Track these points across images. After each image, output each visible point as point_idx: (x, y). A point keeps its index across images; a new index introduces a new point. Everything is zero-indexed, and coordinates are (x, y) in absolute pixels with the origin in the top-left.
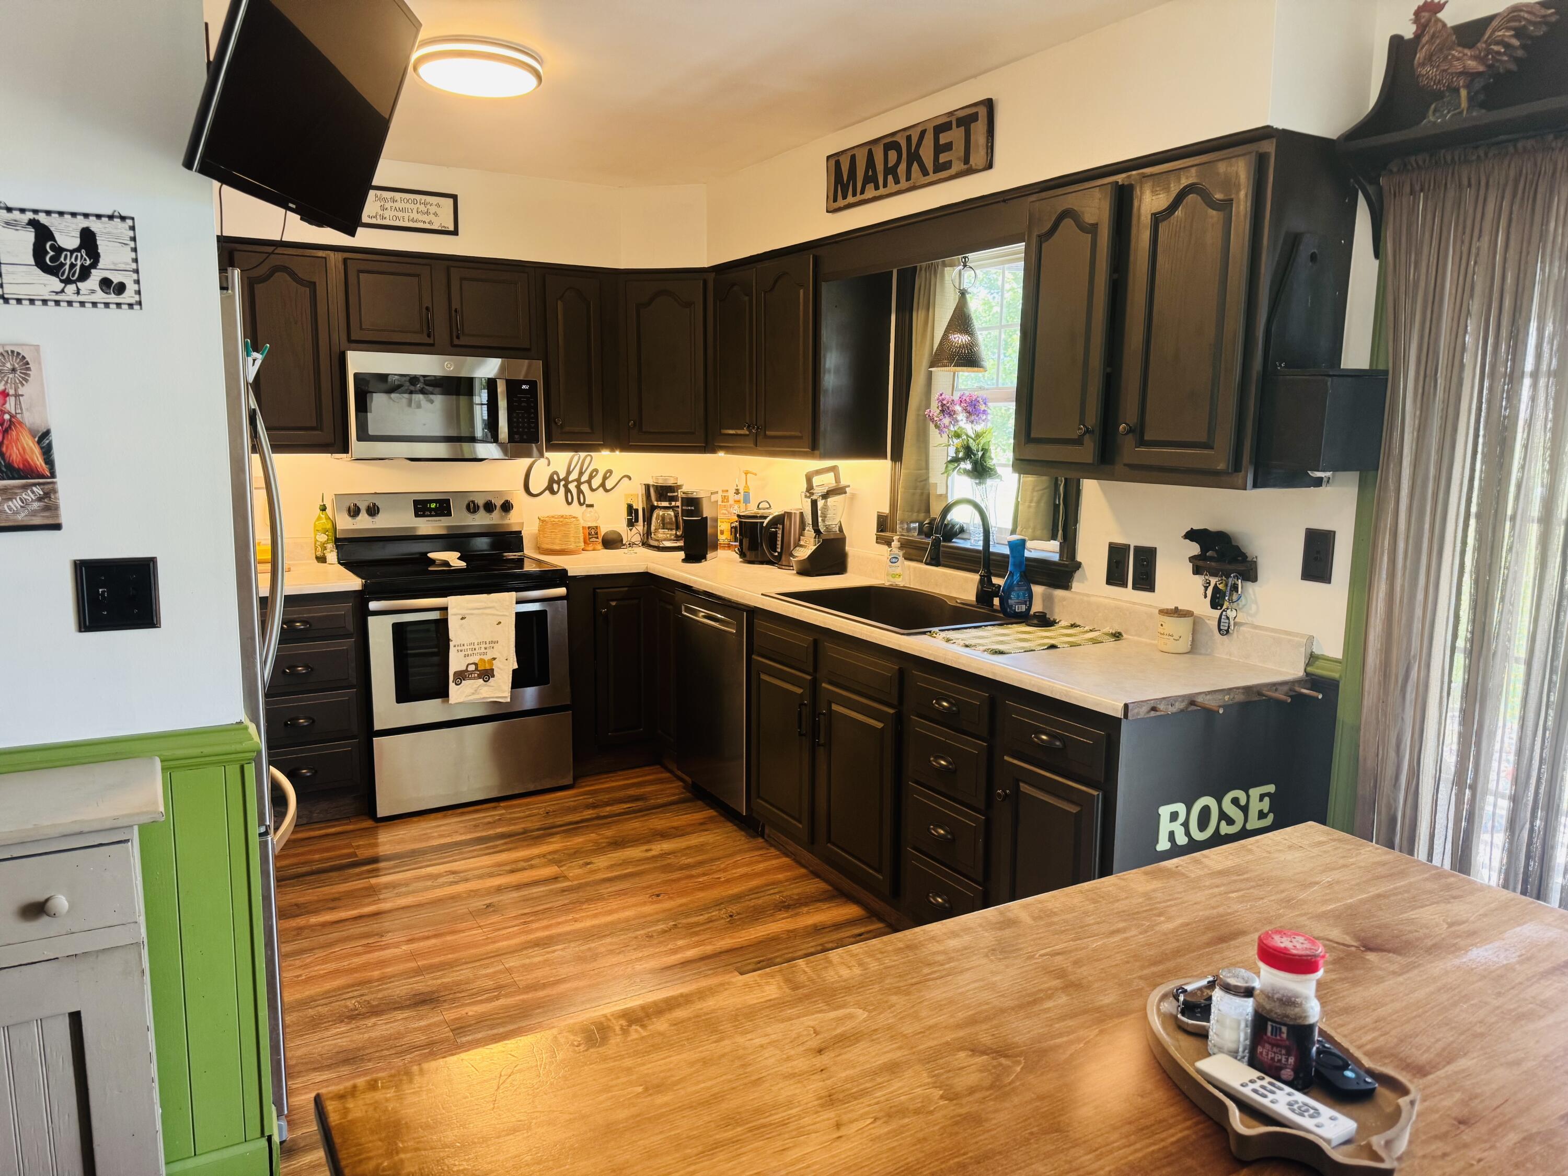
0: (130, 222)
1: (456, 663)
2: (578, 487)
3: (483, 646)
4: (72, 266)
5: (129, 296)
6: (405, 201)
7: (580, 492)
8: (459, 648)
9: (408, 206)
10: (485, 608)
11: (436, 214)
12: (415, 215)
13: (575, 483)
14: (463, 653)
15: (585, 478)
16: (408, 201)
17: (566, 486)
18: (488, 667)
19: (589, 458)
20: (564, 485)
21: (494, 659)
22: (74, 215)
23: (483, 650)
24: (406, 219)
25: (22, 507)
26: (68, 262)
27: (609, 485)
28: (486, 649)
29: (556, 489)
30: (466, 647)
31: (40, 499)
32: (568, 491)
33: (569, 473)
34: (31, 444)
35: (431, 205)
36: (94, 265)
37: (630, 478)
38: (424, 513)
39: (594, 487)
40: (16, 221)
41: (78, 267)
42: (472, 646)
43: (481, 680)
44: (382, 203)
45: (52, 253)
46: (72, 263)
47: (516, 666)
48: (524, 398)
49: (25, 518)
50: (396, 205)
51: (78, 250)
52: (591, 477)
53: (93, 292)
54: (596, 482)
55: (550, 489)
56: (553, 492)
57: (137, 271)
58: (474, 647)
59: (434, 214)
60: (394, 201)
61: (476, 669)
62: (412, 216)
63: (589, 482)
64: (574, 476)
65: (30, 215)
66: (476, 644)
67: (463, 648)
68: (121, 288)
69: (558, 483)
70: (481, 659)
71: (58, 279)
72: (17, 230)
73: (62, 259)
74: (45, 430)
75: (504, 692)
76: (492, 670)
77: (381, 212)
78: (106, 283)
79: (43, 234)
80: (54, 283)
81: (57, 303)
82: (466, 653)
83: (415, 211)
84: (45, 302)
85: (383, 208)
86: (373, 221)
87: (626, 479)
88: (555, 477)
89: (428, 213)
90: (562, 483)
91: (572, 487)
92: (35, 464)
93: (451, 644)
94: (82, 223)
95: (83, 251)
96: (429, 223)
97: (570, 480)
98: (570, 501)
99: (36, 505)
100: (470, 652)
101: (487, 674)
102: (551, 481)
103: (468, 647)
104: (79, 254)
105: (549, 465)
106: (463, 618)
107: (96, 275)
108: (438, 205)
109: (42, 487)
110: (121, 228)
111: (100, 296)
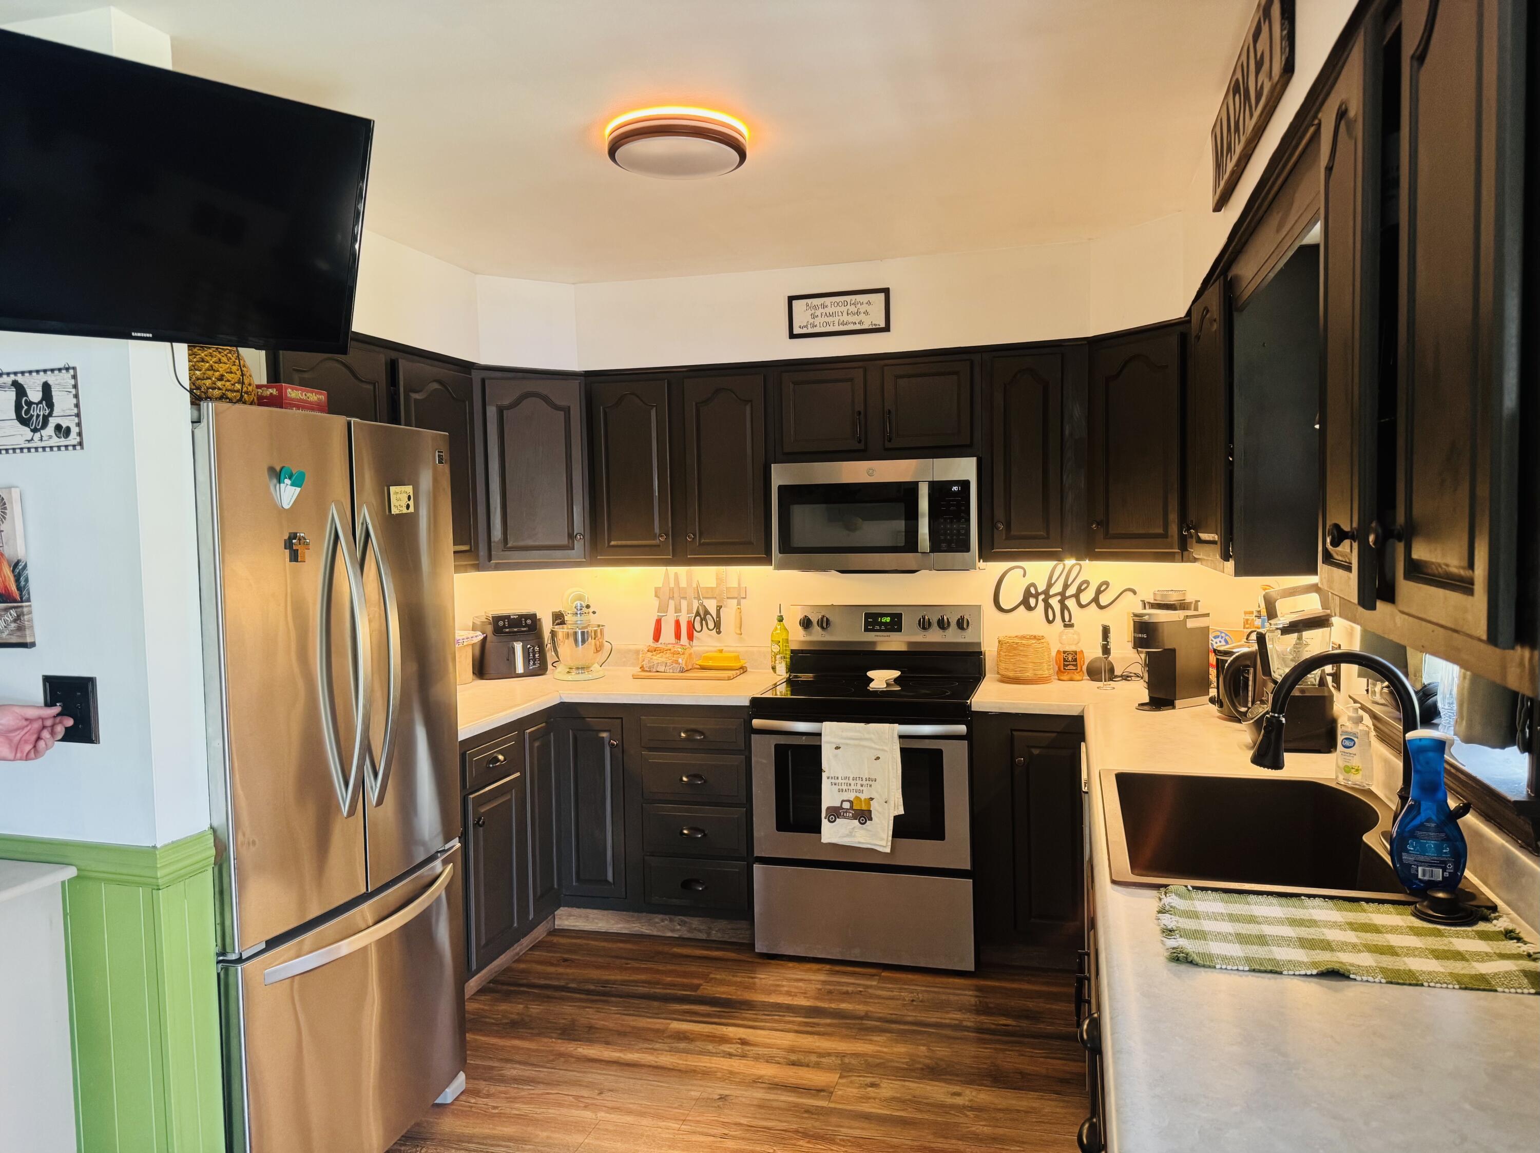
0: (71, 372)
1: (829, 797)
2: (1062, 602)
3: (859, 782)
4: (38, 416)
5: (73, 439)
6: (836, 304)
7: (1064, 607)
8: (833, 781)
9: (839, 309)
10: (861, 739)
11: (866, 313)
12: (845, 318)
13: (1059, 598)
14: (837, 787)
15: (1072, 591)
16: (838, 304)
17: (1046, 601)
18: (864, 808)
19: (1077, 568)
20: (1043, 600)
21: (872, 799)
22: (38, 372)
23: (859, 787)
24: (836, 324)
25: (5, 627)
26: (35, 414)
27: (1103, 600)
28: (862, 786)
29: (1033, 605)
30: (840, 781)
31: (15, 621)
32: (1048, 606)
33: (1050, 585)
34: (9, 572)
35: (862, 304)
36: (50, 414)
37: (1135, 593)
38: (874, 627)
39: (1084, 602)
40: (5, 383)
41: (41, 417)
42: (847, 781)
43: (856, 822)
44: (813, 311)
45: (26, 407)
46: (38, 414)
47: (901, 811)
48: (953, 501)
49: (7, 637)
50: (827, 310)
51: (40, 402)
52: (1080, 590)
53: (50, 437)
54: (1086, 597)
55: (1025, 603)
56: (1029, 608)
57: (78, 415)
58: (849, 782)
59: (864, 313)
60: (824, 306)
61: (851, 808)
62: (842, 319)
63: (1077, 596)
64: (1057, 588)
65: (12, 377)
66: (851, 779)
67: (837, 781)
68: (68, 431)
69: (1036, 596)
70: (857, 798)
71: (29, 429)
72: (5, 391)
73: (32, 412)
74: (16, 561)
75: (882, 839)
76: (870, 811)
77: (811, 321)
78: (58, 428)
79: (20, 390)
80: (26, 432)
81: (29, 449)
82: (840, 787)
83: (845, 314)
84: (22, 449)
85: (814, 316)
86: (804, 331)
87: (1130, 594)
88: (1033, 590)
89: (858, 313)
90: (1041, 597)
91: (1054, 602)
92: (11, 590)
93: (824, 775)
94: (42, 378)
95: (44, 402)
96: (860, 323)
97: (1051, 593)
98: (1051, 618)
99: (13, 625)
100: (844, 787)
101: (863, 815)
102: (1027, 594)
103: (843, 781)
104: (42, 405)
105: (1024, 576)
106: (837, 748)
107: (53, 422)
108: (869, 303)
109: (16, 610)
110: (67, 377)
111: (55, 441)
